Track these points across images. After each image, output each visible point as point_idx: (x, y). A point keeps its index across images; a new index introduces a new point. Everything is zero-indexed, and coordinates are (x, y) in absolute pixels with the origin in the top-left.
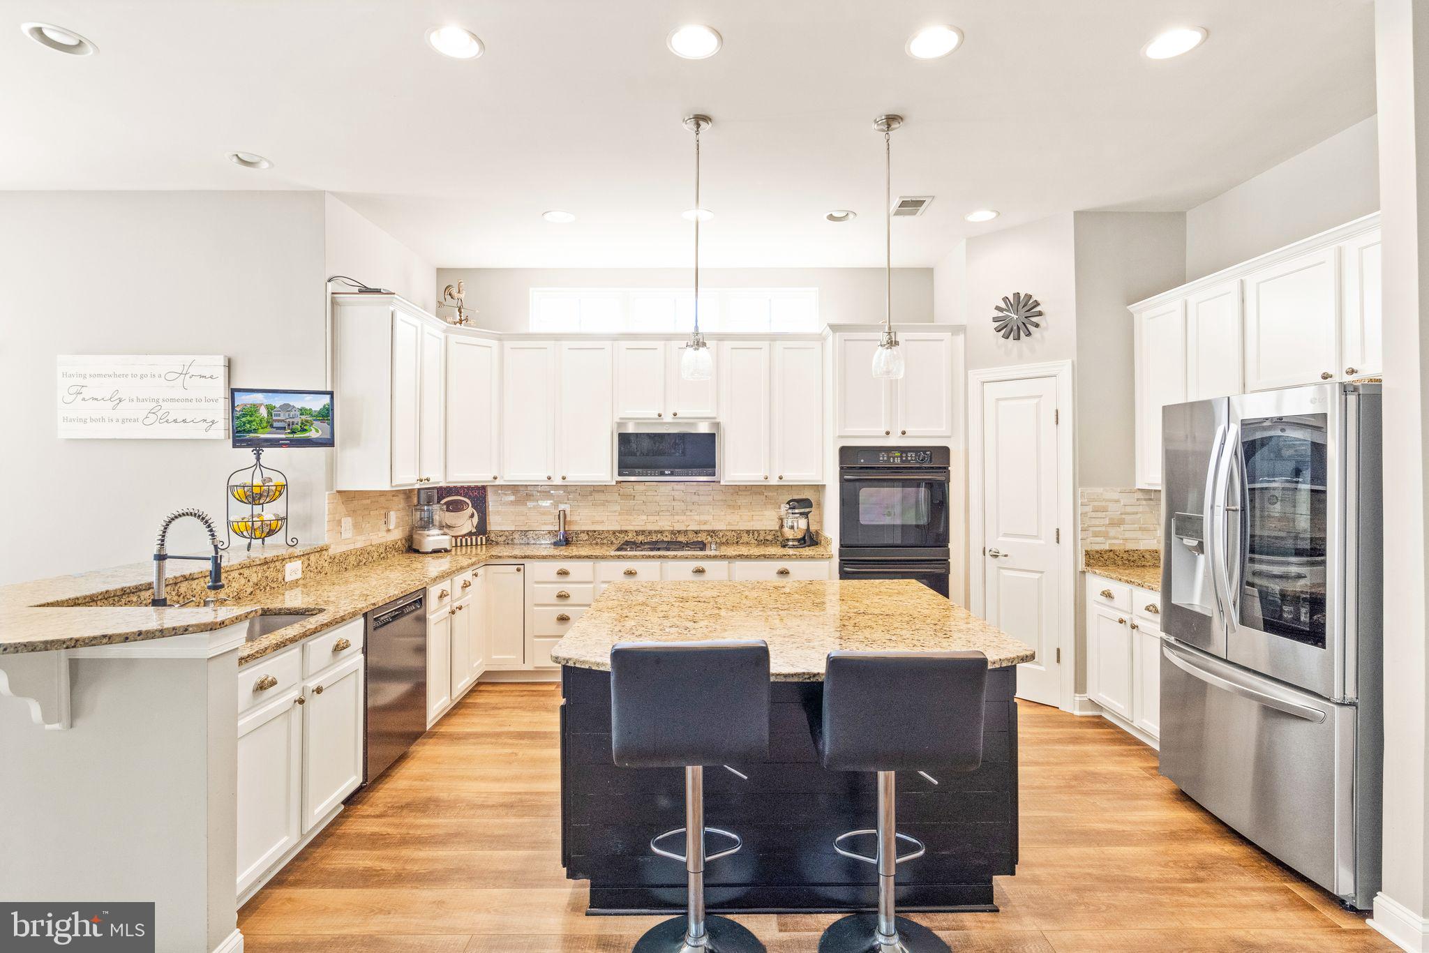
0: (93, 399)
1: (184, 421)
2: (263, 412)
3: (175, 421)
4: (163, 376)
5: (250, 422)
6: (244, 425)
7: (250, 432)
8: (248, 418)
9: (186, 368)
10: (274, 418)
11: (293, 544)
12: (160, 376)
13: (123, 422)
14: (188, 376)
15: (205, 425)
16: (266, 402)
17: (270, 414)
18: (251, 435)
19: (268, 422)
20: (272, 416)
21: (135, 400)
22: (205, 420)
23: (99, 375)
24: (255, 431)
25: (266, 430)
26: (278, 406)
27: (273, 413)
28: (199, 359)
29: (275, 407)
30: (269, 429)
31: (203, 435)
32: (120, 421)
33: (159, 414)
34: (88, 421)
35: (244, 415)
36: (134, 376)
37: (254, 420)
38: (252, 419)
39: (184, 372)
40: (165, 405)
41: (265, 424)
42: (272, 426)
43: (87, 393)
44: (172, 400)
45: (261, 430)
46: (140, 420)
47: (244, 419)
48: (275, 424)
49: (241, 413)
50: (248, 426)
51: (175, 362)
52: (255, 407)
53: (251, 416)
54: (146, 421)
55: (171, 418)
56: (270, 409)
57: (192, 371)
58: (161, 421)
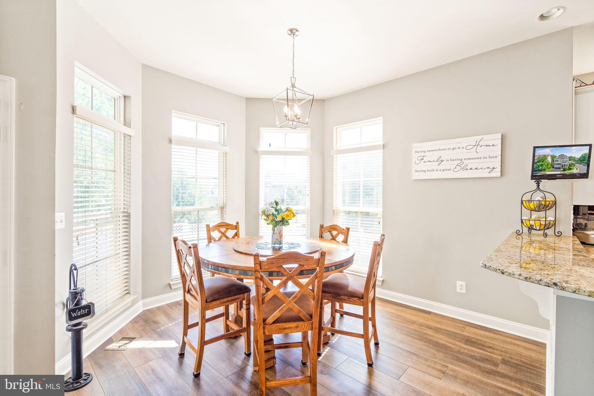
0: (429, 161)
1: (476, 169)
2: (549, 159)
3: (471, 169)
4: (465, 148)
5: (542, 165)
6: (539, 167)
7: (541, 171)
8: (541, 163)
9: (478, 142)
10: (555, 163)
11: (558, 235)
12: (463, 148)
13: (443, 171)
14: (479, 146)
15: (489, 170)
16: (551, 154)
17: (553, 160)
18: (542, 172)
19: (551, 165)
20: (554, 161)
21: (450, 160)
22: (488, 168)
23: (432, 151)
24: (544, 170)
25: (550, 169)
26: (557, 156)
27: (555, 160)
28: (486, 137)
29: (556, 156)
30: (551, 169)
31: (487, 175)
32: (442, 170)
33: (462, 166)
34: (426, 171)
35: (539, 162)
36: (449, 149)
37: (544, 164)
38: (543, 163)
39: (477, 145)
40: (465, 162)
41: (550, 166)
42: (553, 167)
43: (426, 159)
44: (470, 159)
45: (547, 170)
46: (452, 170)
47: (538, 164)
48: (555, 166)
49: (537, 160)
50: (541, 167)
51: (472, 140)
52: (545, 157)
53: (542, 162)
54: (455, 170)
55: (468, 168)
56: (553, 157)
57: (481, 143)
58: (463, 169)
